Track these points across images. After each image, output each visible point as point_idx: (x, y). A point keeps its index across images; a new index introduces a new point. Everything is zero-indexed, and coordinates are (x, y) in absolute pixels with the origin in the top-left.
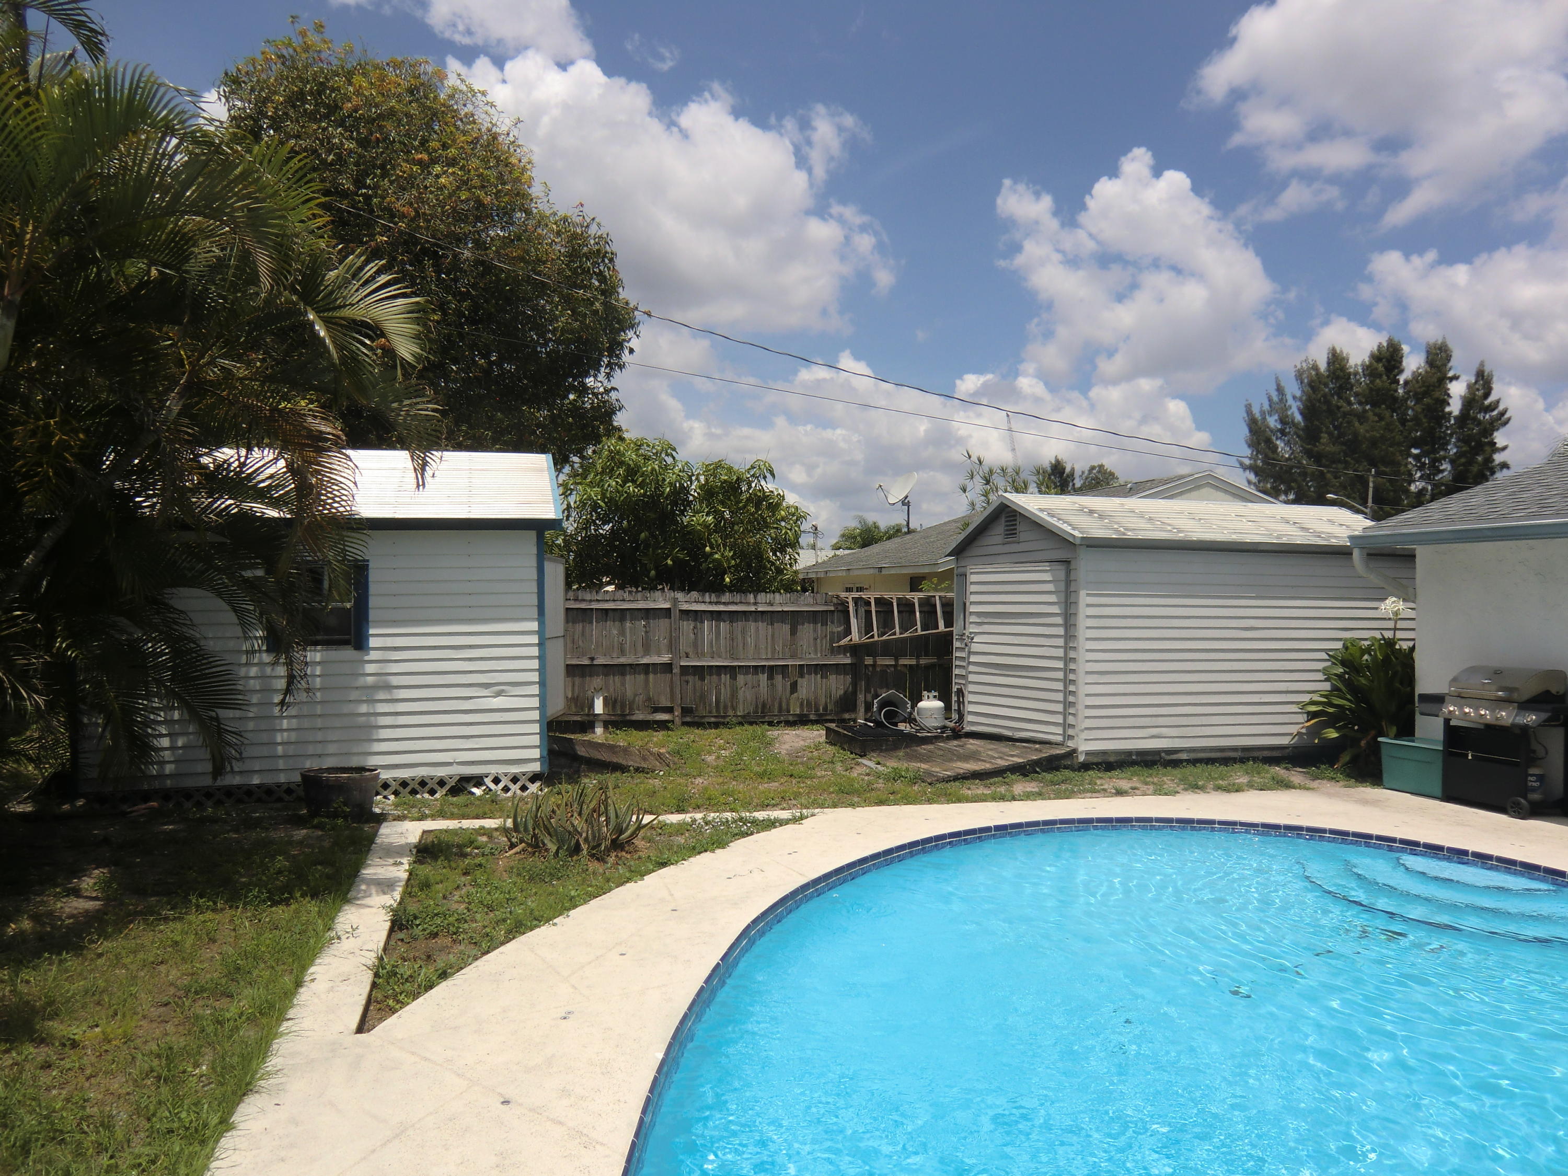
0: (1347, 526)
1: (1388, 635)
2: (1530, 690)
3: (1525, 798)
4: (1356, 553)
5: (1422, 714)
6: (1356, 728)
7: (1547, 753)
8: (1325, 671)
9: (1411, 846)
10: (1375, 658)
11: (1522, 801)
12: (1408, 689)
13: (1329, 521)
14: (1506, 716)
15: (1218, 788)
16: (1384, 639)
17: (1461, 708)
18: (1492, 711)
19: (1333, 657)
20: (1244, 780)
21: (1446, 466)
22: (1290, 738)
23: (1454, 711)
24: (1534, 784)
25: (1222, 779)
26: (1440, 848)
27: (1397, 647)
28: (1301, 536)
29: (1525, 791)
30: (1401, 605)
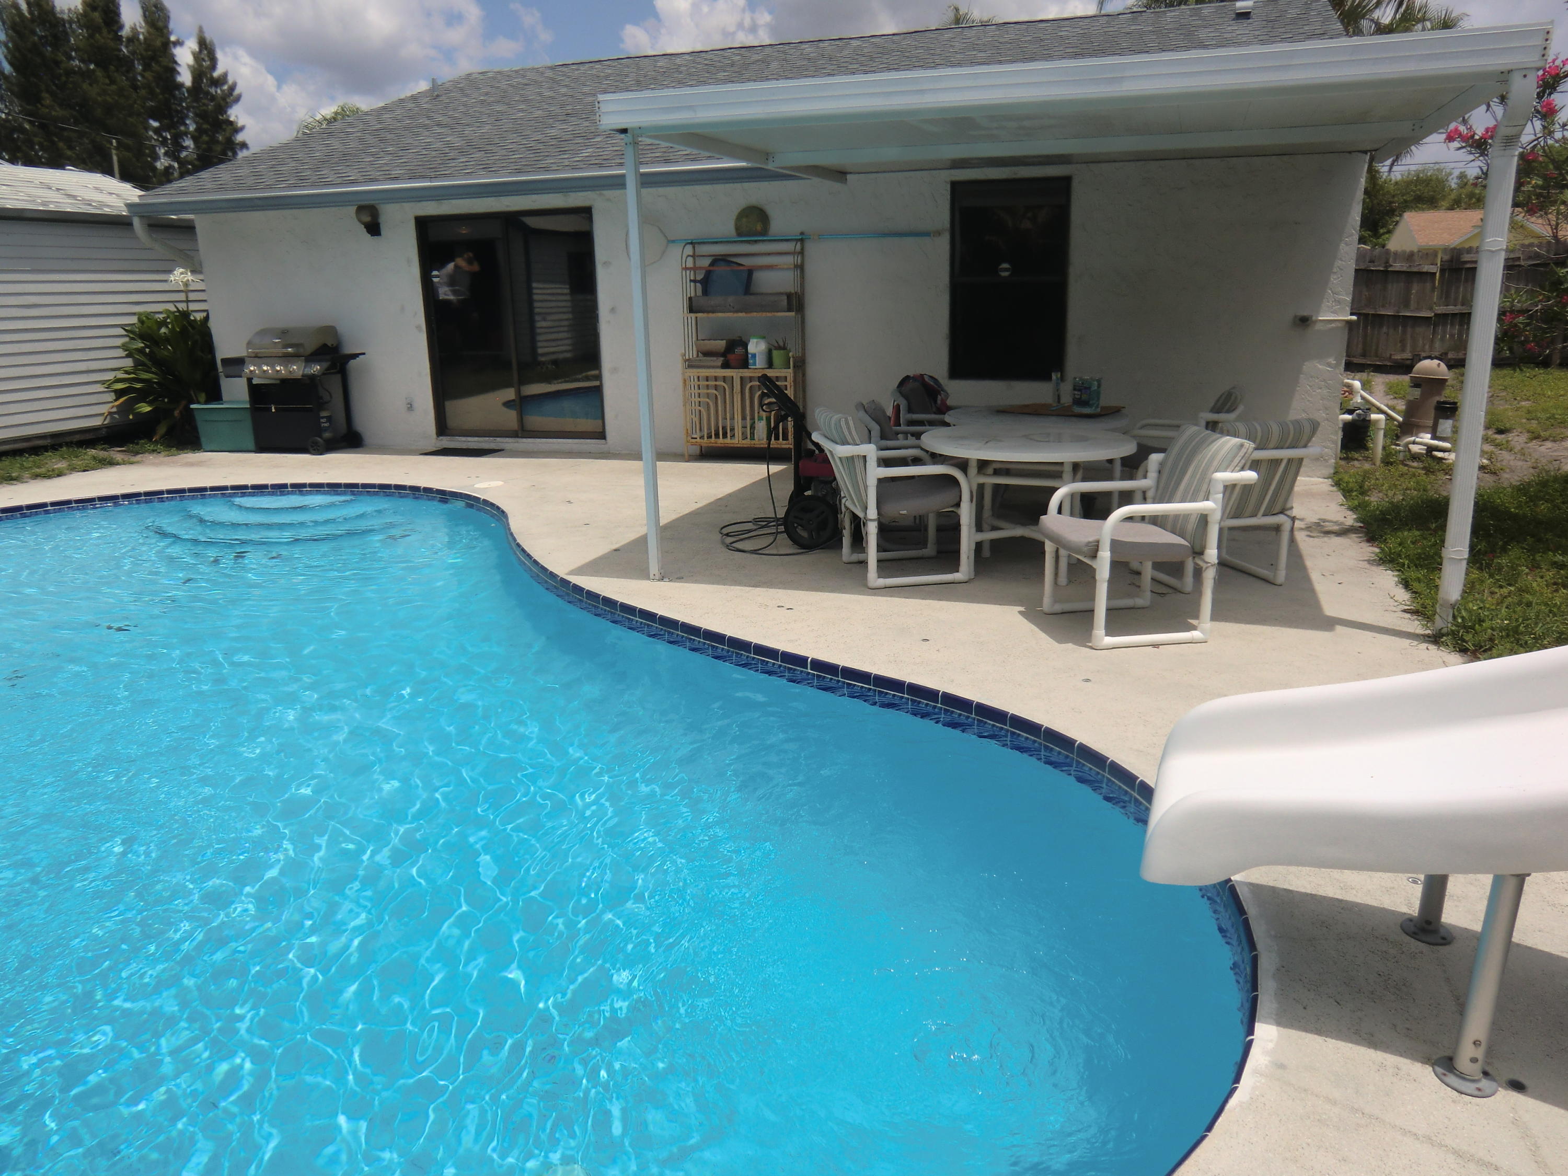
0: (117, 195)
1: (182, 307)
2: (310, 346)
3: (321, 437)
4: (136, 222)
5: (227, 377)
6: (166, 400)
7: (331, 396)
8: (124, 347)
9: (241, 490)
10: (172, 331)
11: (319, 439)
12: (210, 356)
13: (96, 188)
14: (296, 369)
15: (36, 476)
16: (178, 311)
17: (260, 367)
18: (286, 366)
19: (129, 331)
20: (62, 465)
21: (188, 143)
22: (101, 418)
23: (254, 370)
24: (326, 425)
25: (39, 467)
26: (265, 487)
27: (192, 318)
28: (71, 204)
29: (319, 431)
30: (189, 277)
